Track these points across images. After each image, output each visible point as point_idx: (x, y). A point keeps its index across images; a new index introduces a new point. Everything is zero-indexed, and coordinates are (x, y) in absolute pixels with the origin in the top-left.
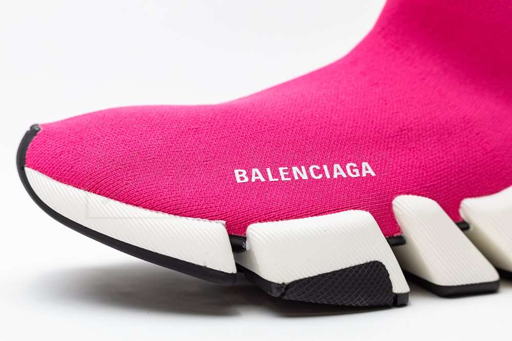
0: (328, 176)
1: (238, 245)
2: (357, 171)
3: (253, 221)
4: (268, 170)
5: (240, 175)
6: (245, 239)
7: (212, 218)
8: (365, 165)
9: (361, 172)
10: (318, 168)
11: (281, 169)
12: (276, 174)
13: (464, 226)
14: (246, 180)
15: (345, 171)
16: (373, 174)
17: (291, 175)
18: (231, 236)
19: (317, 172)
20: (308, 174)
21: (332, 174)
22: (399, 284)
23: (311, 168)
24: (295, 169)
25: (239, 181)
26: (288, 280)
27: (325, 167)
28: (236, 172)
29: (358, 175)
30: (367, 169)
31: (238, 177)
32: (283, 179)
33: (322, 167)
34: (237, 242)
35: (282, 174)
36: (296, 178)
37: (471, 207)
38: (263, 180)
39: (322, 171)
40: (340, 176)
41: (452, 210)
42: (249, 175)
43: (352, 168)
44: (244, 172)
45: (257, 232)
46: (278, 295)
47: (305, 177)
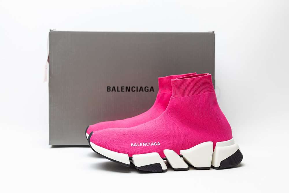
0: (150, 145)
1: (131, 159)
2: (156, 144)
3: (134, 154)
4: (138, 144)
5: (132, 145)
6: (132, 158)
7: (126, 153)
8: (158, 143)
9: (157, 144)
10: (148, 143)
11: (140, 144)
12: (139, 144)
13: (181, 156)
14: (133, 146)
15: (154, 144)
16: (160, 145)
17: (142, 145)
18: (129, 157)
19: (148, 144)
20: (146, 145)
21: (151, 145)
22: (164, 167)
23: (147, 143)
24: (143, 144)
25: (132, 146)
26: (140, 166)
27: (150, 143)
28: (131, 144)
29: (156, 145)
30: (159, 144)
31: (131, 145)
32: (141, 146)
33: (149, 143)
34: (131, 158)
35: (141, 145)
36: (143, 145)
37: (182, 152)
38: (136, 146)
39: (149, 144)
40: (153, 145)
41: (178, 153)
42: (134, 145)
43: (155, 143)
44: (133, 144)
45: (135, 157)
46: (138, 169)
47: (145, 145)
